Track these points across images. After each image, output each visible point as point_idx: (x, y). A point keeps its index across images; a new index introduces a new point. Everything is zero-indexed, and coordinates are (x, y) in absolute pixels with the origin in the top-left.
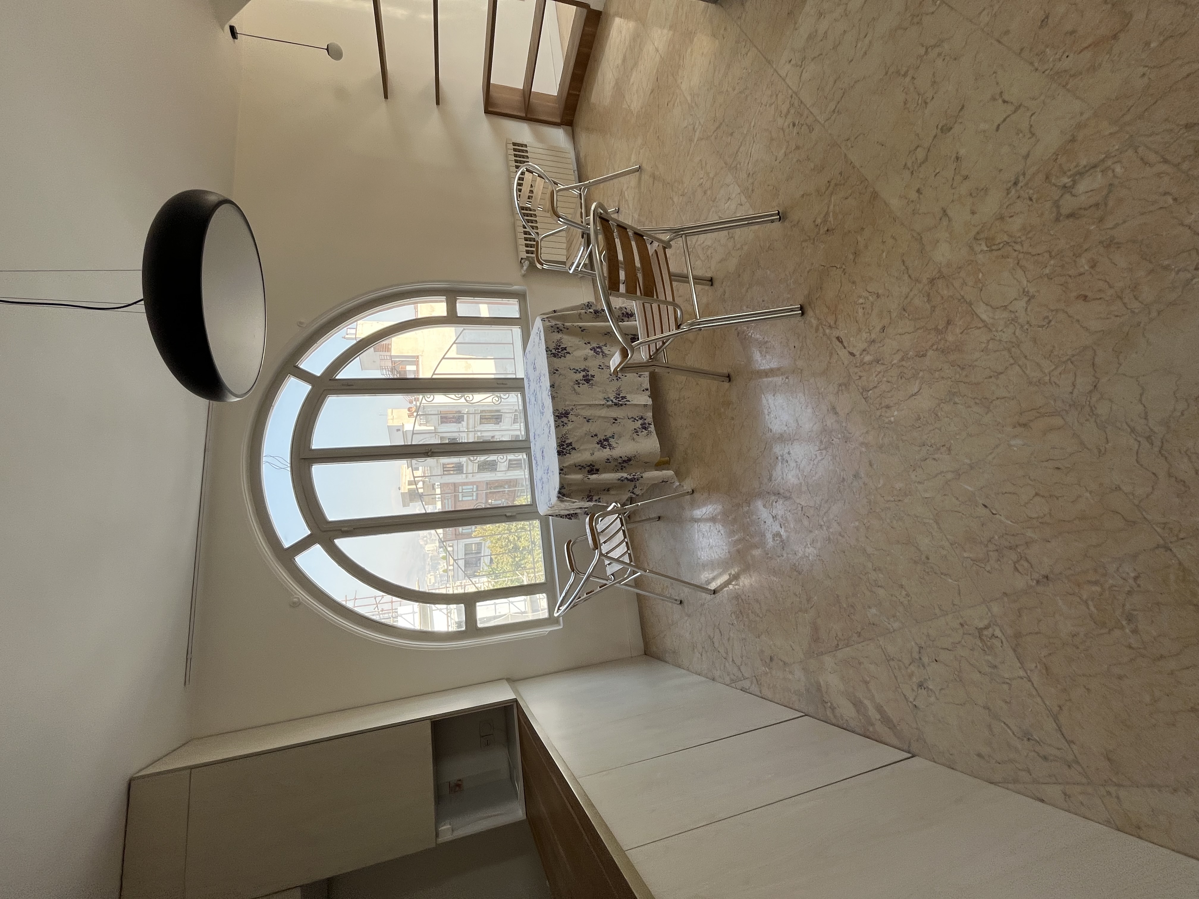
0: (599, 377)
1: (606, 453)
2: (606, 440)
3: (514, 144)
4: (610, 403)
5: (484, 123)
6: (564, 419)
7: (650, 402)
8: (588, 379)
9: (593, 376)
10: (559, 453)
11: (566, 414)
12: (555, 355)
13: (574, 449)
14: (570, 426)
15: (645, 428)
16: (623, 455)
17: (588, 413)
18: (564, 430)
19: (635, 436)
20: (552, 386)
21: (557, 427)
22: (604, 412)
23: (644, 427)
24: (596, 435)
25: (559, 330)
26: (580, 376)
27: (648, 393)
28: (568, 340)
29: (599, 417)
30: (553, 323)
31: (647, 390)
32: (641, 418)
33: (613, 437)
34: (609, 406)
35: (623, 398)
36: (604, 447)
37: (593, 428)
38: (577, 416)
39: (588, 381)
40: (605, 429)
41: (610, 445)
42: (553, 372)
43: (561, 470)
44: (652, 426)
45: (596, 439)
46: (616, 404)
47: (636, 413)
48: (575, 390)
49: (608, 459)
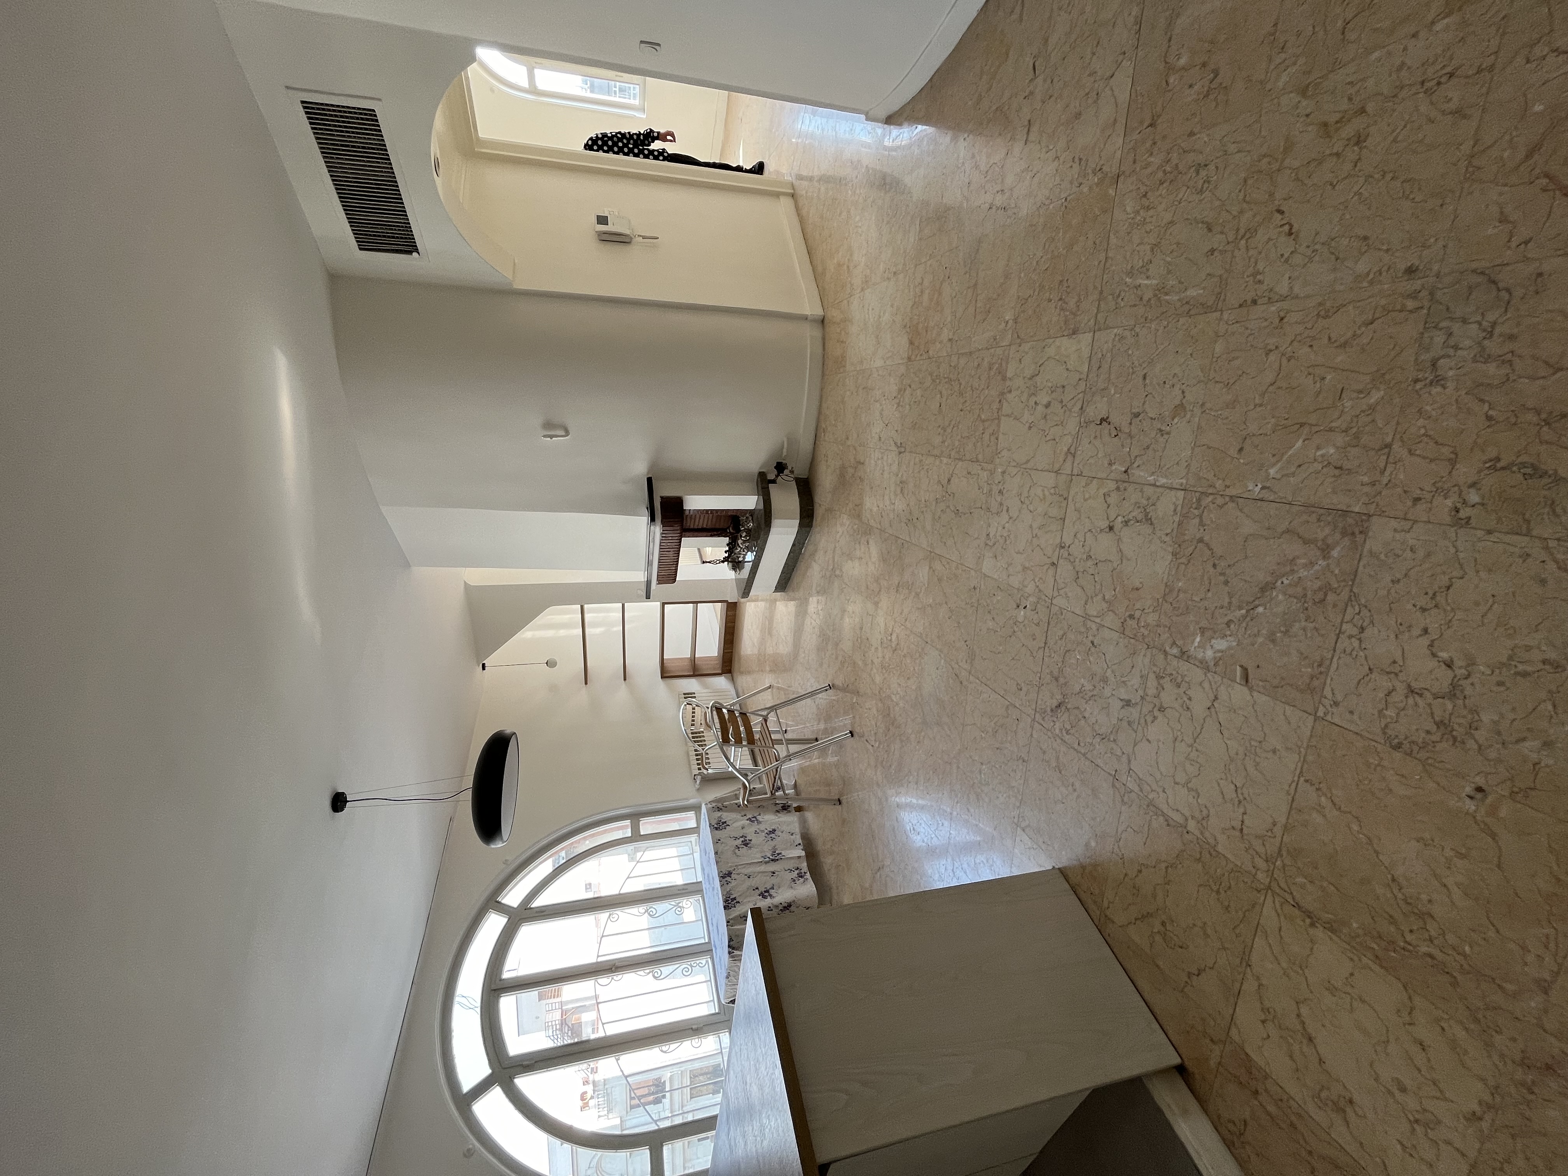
0: (756, 840)
1: (768, 902)
2: (767, 891)
3: (684, 694)
4: (768, 859)
5: (661, 684)
6: (728, 879)
7: (803, 853)
8: (746, 844)
9: (751, 840)
10: (725, 908)
11: (729, 874)
12: (716, 829)
13: (739, 902)
14: (733, 883)
15: (801, 877)
16: (782, 901)
17: (748, 870)
18: (728, 887)
19: (793, 885)
20: (716, 853)
21: (722, 886)
22: (763, 868)
24: (757, 888)
25: (719, 809)
26: (739, 842)
27: (801, 847)
28: (726, 816)
29: (759, 872)
30: (714, 805)
31: (800, 844)
32: (798, 869)
33: (773, 888)
34: (766, 863)
35: (778, 854)
36: (765, 897)
37: (753, 882)
38: (738, 874)
40: (764, 882)
41: (770, 895)
42: (717, 842)
43: (728, 922)
44: (808, 874)
45: (758, 892)
46: (772, 860)
47: (791, 865)
48: (735, 853)
49: (770, 907)
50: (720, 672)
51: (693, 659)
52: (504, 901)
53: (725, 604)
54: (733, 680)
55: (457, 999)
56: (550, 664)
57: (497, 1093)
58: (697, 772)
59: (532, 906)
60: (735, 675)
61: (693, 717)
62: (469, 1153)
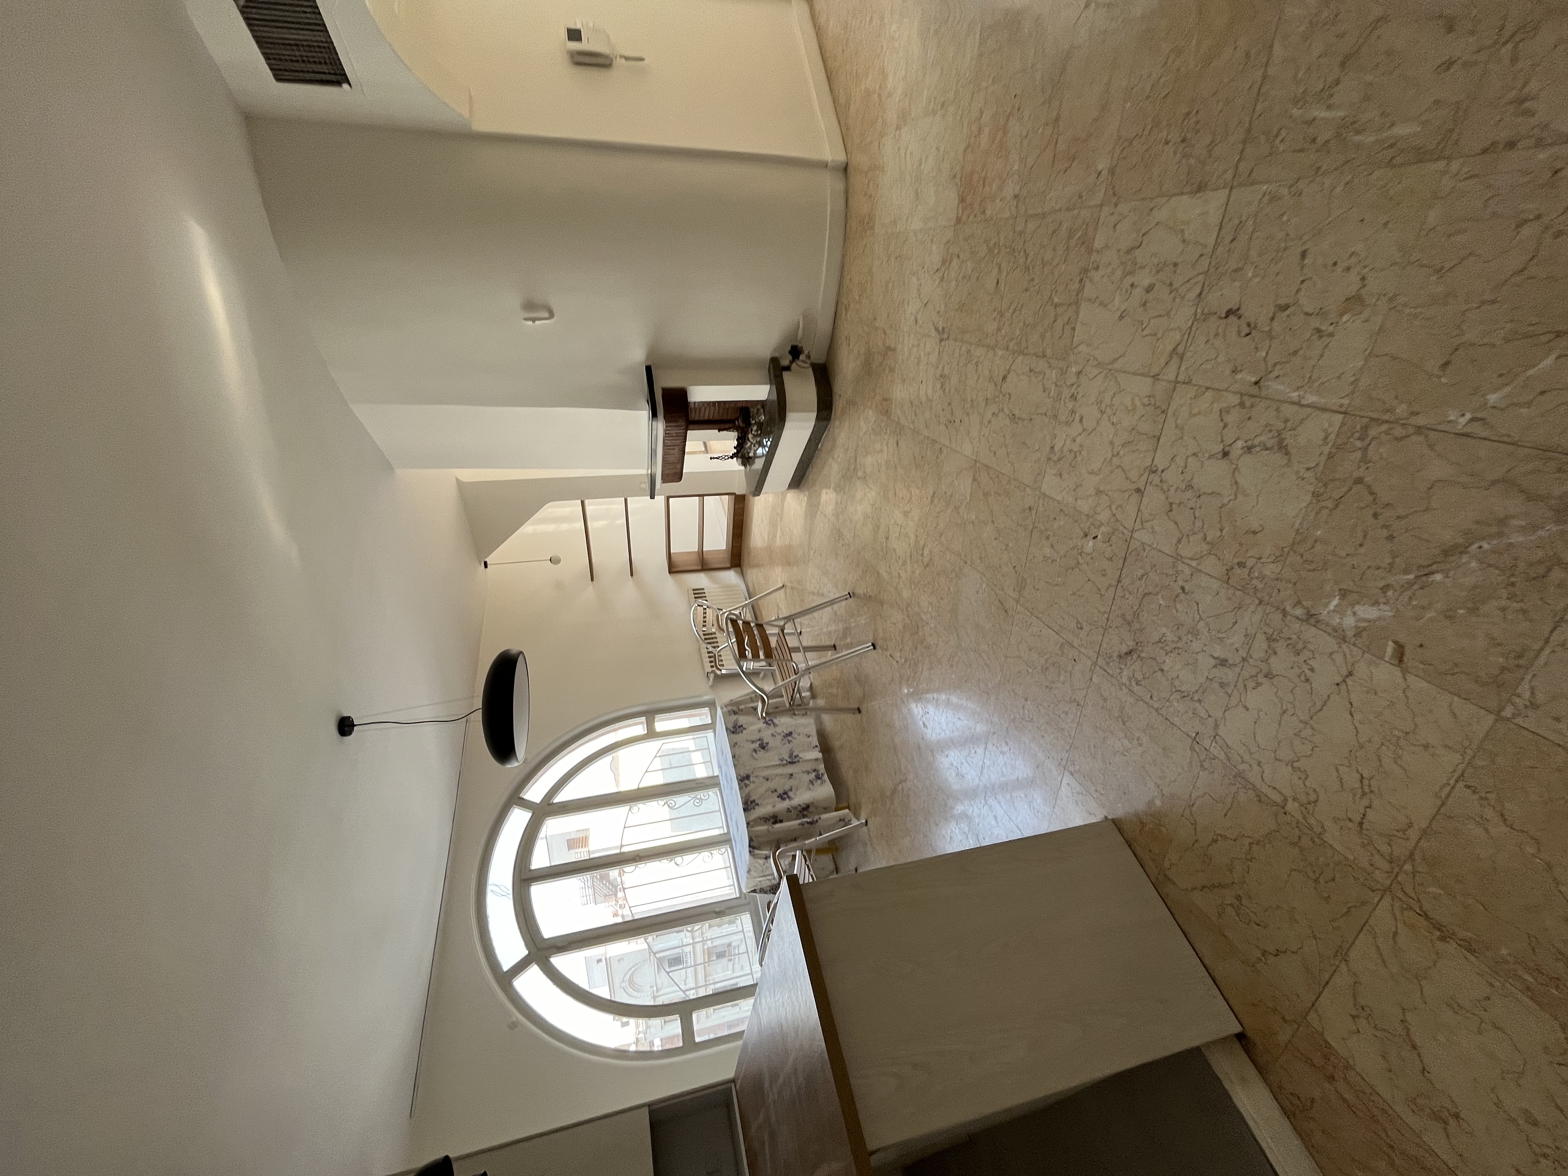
0: (772, 743)
1: (786, 804)
2: (785, 793)
3: (694, 590)
4: (785, 762)
5: (670, 581)
6: (747, 782)
7: (820, 755)
8: (763, 747)
9: (767, 744)
10: (745, 810)
11: (748, 777)
12: (733, 733)
13: (758, 804)
14: (752, 786)
16: (801, 803)
17: (766, 773)
18: (747, 790)
19: (811, 786)
20: (734, 757)
21: (740, 789)
22: (780, 771)
23: (818, 777)
24: (776, 791)
25: (735, 713)
26: (756, 745)
27: (818, 749)
28: (742, 720)
29: (777, 775)
30: (730, 708)
31: (817, 746)
32: (815, 770)
33: (791, 790)
34: (784, 765)
35: (796, 757)
36: (783, 799)
37: (772, 785)
38: (757, 777)
39: (763, 748)
40: (782, 784)
41: (789, 797)
42: (733, 745)
43: (748, 824)
44: (826, 776)
45: (776, 794)
46: (790, 763)
47: (809, 767)
48: (753, 756)
49: (788, 809)
50: (729, 565)
51: (701, 552)
52: (525, 797)
53: (733, 496)
54: (742, 574)
55: (490, 888)
56: (554, 561)
57: (534, 971)
58: (710, 670)
59: (554, 802)
60: (745, 569)
61: (705, 617)
62: (514, 1025)
